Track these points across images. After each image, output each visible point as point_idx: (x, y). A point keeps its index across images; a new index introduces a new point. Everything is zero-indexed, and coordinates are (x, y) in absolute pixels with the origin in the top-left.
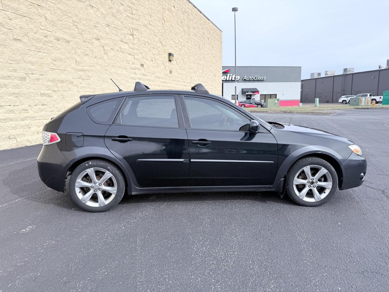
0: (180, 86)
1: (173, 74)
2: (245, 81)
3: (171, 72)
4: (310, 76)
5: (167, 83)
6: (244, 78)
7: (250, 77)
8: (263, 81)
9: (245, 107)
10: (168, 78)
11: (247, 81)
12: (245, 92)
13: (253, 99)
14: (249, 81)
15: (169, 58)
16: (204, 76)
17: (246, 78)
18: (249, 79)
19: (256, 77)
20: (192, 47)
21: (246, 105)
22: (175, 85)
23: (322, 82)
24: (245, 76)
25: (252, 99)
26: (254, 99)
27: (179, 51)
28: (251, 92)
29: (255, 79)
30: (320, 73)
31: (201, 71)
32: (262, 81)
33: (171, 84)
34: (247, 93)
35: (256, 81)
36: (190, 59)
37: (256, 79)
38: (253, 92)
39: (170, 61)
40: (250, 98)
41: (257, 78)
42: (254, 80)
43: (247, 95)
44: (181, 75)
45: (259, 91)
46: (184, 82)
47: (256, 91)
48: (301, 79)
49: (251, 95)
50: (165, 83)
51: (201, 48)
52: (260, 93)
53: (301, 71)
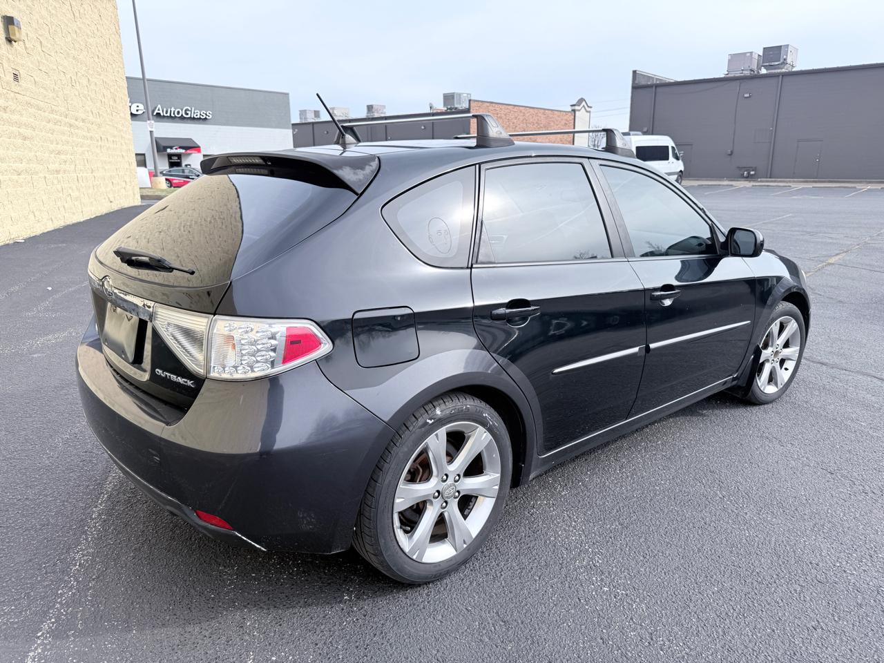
0: (44, 123)
1: (22, 82)
2: (158, 119)
3: (16, 77)
4: (299, 117)
5: (13, 112)
6: (156, 111)
7: (173, 109)
8: (207, 121)
9: (171, 187)
10: (12, 94)
11: (165, 119)
12: (165, 148)
13: (186, 165)
14: (170, 119)
15: (7, 31)
16: (93, 96)
17: (161, 112)
18: (168, 114)
19: (186, 110)
20: (55, 7)
21: (175, 181)
22: (32, 120)
23: (328, 132)
24: (159, 106)
25: (183, 164)
26: (189, 165)
27: (28, 12)
28: (180, 147)
29: (185, 116)
30: (318, 112)
31: (85, 82)
32: (203, 120)
33: (21, 115)
34: (169, 151)
35: (189, 121)
36: (55, 42)
37: (189, 116)
38: (186, 148)
39: (9, 40)
40: (178, 164)
41: (189, 113)
42: (182, 118)
43: (170, 156)
44: (42, 90)
45: (199, 147)
46: (52, 111)
47: (192, 147)
48: (290, 121)
49: (179, 156)
50: (8, 110)
51: (77, 15)
52: (204, 152)
53: (289, 103)
